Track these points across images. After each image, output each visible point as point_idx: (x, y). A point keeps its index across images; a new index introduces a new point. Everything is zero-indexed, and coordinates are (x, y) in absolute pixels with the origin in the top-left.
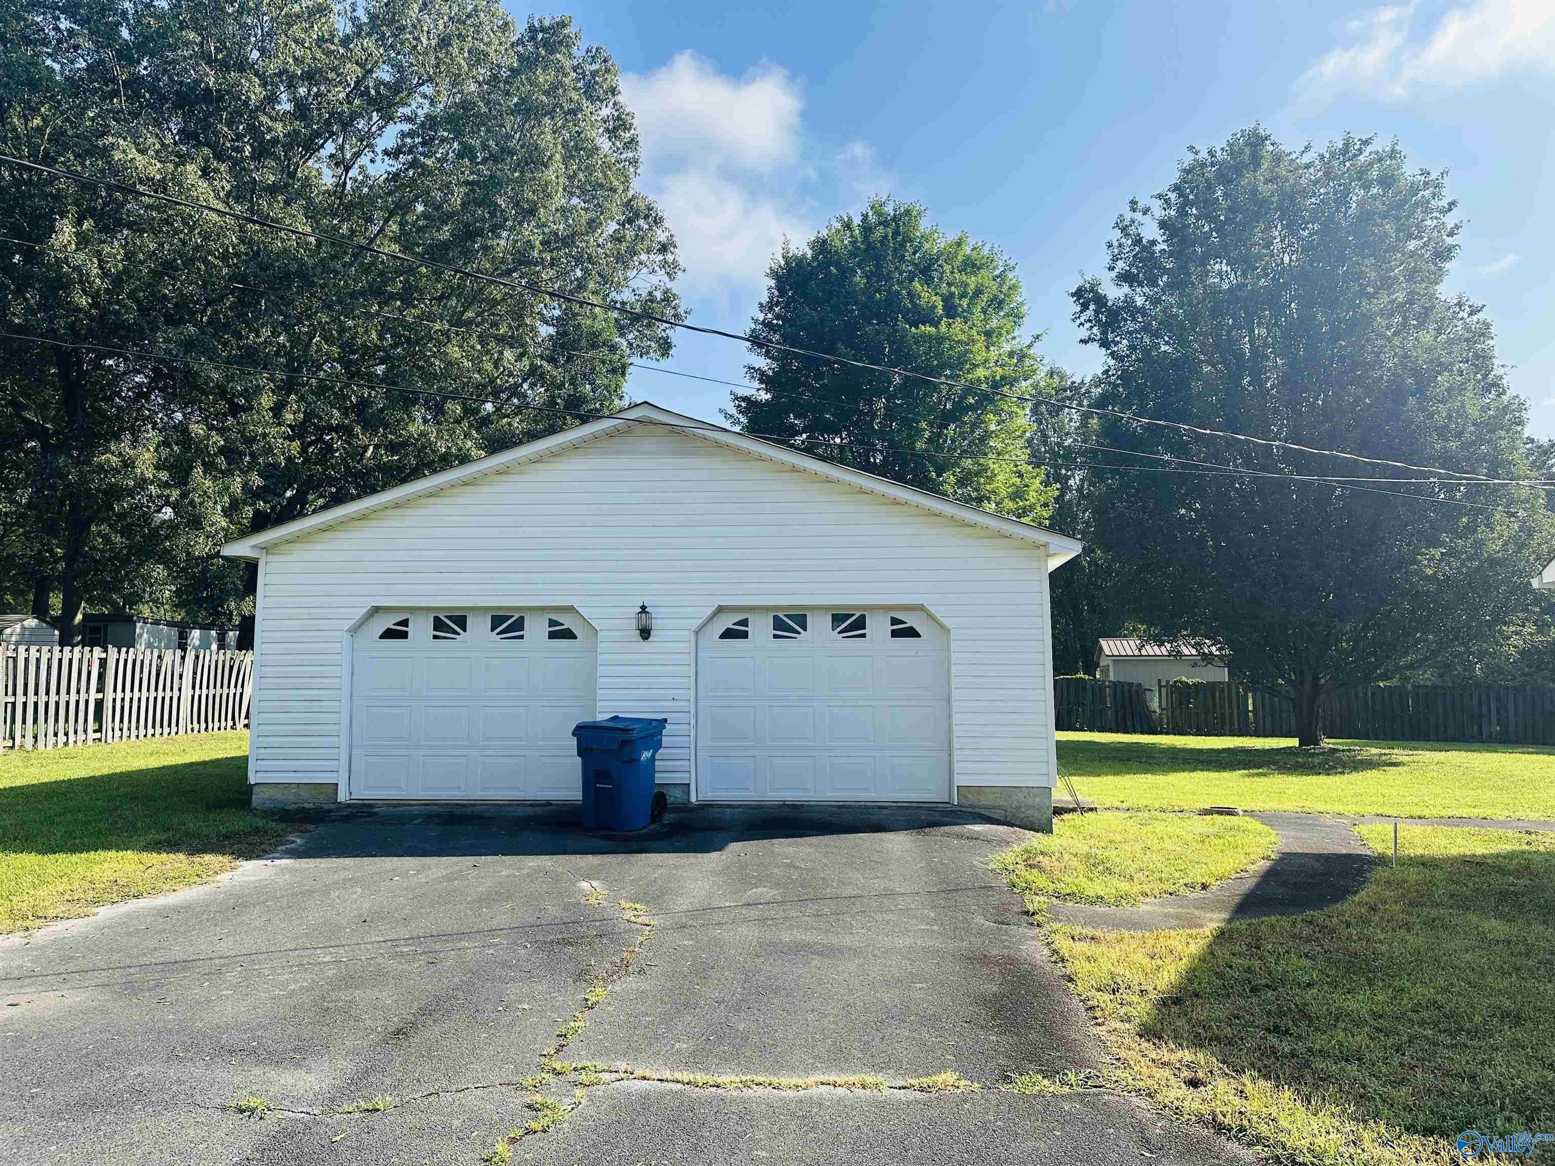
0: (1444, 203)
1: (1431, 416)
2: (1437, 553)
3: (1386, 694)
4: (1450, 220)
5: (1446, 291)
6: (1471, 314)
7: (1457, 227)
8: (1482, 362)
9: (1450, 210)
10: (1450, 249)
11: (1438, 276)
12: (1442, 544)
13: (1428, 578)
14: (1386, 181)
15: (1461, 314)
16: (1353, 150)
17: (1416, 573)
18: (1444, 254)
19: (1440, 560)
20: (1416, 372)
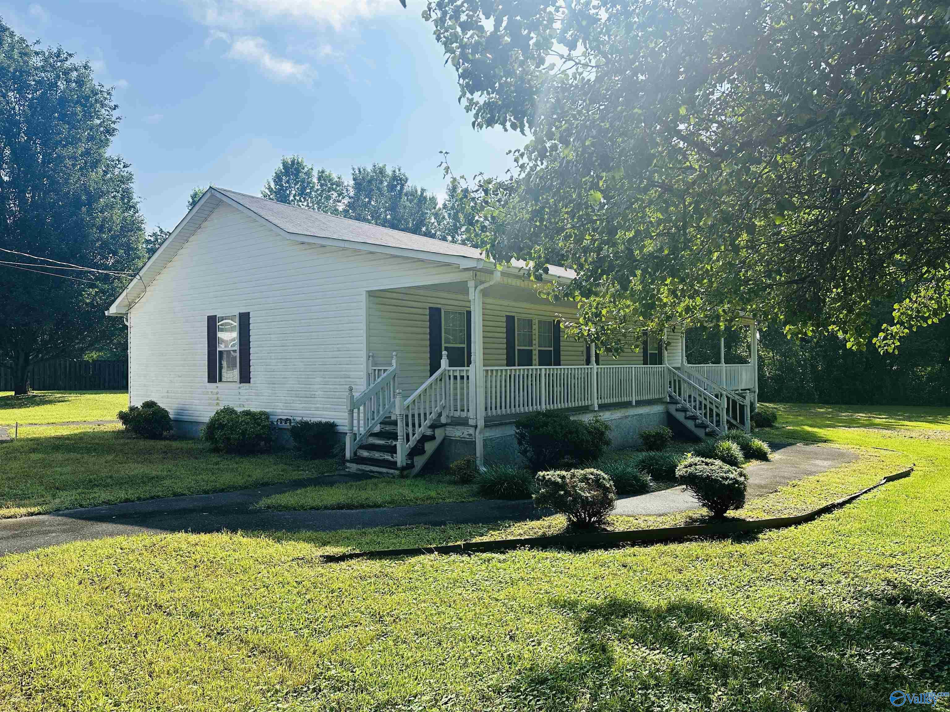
0: (112, 104)
1: (94, 218)
2: (93, 291)
3: (77, 365)
4: (115, 114)
5: (110, 152)
6: (124, 167)
7: (119, 118)
8: (127, 195)
9: (115, 109)
10: (114, 130)
11: (106, 143)
12: (97, 287)
13: (87, 304)
14: (80, 82)
15: (119, 166)
16: (63, 56)
17: (81, 301)
18: (110, 132)
19: (95, 296)
20: (88, 193)
